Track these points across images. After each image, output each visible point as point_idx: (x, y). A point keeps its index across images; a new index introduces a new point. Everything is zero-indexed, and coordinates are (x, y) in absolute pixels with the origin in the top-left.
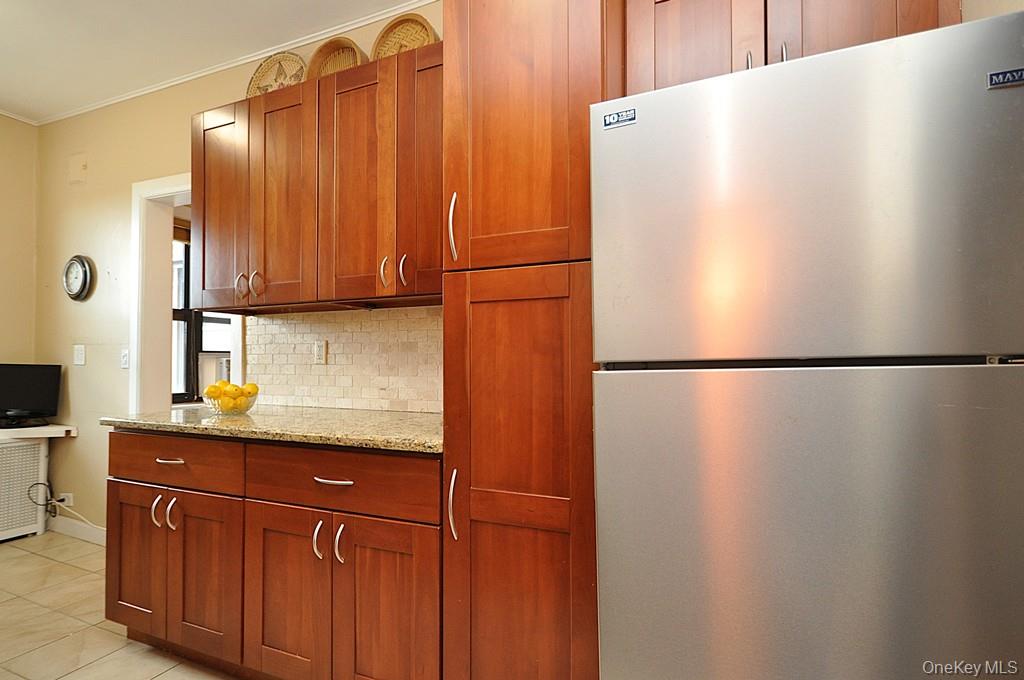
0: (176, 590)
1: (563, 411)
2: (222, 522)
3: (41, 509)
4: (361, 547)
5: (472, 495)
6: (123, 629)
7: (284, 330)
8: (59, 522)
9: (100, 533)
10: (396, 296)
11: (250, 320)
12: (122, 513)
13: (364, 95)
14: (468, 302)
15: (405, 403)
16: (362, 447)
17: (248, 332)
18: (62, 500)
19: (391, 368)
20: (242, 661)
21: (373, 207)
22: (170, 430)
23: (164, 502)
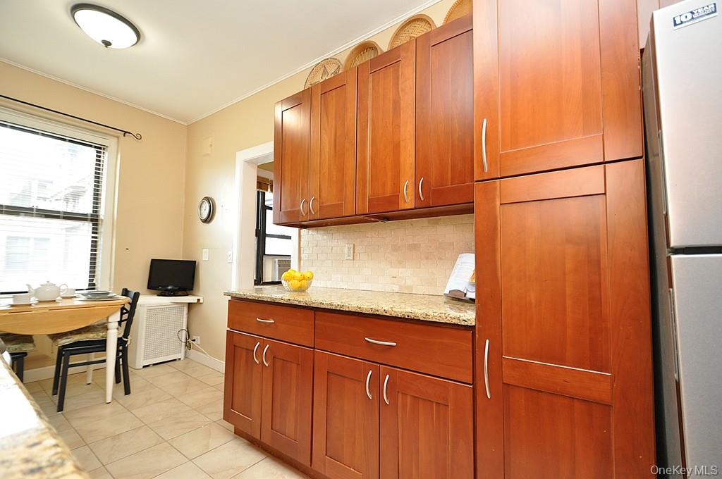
0: (267, 407)
1: (600, 295)
2: (298, 364)
3: (183, 344)
4: (402, 393)
5: (504, 363)
6: (232, 427)
7: (325, 237)
8: (192, 353)
9: (221, 365)
10: (415, 208)
11: (304, 231)
12: (235, 351)
13: (391, 69)
14: (498, 204)
15: (411, 287)
16: (404, 318)
17: (302, 240)
18: (194, 340)
19: (400, 263)
20: (311, 465)
21: (397, 147)
22: (266, 300)
23: (261, 348)
